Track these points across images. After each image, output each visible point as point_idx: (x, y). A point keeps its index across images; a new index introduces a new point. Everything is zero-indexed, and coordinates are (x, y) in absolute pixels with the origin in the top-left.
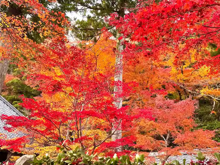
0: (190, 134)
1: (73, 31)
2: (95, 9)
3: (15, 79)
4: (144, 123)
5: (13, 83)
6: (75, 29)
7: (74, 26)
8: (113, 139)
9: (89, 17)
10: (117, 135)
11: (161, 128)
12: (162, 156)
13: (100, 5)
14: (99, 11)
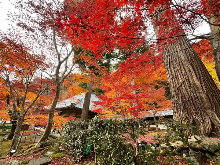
0: (164, 102)
1: (114, 68)
2: (120, 58)
3: (98, 87)
4: (144, 99)
5: (97, 89)
6: (114, 67)
7: (114, 66)
8: (133, 106)
9: (119, 62)
10: (134, 105)
11: (151, 101)
12: (154, 112)
13: (122, 57)
14: (122, 59)
